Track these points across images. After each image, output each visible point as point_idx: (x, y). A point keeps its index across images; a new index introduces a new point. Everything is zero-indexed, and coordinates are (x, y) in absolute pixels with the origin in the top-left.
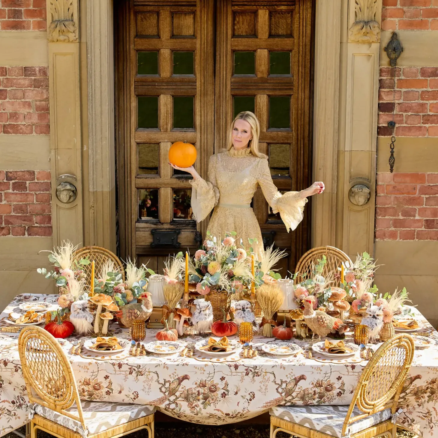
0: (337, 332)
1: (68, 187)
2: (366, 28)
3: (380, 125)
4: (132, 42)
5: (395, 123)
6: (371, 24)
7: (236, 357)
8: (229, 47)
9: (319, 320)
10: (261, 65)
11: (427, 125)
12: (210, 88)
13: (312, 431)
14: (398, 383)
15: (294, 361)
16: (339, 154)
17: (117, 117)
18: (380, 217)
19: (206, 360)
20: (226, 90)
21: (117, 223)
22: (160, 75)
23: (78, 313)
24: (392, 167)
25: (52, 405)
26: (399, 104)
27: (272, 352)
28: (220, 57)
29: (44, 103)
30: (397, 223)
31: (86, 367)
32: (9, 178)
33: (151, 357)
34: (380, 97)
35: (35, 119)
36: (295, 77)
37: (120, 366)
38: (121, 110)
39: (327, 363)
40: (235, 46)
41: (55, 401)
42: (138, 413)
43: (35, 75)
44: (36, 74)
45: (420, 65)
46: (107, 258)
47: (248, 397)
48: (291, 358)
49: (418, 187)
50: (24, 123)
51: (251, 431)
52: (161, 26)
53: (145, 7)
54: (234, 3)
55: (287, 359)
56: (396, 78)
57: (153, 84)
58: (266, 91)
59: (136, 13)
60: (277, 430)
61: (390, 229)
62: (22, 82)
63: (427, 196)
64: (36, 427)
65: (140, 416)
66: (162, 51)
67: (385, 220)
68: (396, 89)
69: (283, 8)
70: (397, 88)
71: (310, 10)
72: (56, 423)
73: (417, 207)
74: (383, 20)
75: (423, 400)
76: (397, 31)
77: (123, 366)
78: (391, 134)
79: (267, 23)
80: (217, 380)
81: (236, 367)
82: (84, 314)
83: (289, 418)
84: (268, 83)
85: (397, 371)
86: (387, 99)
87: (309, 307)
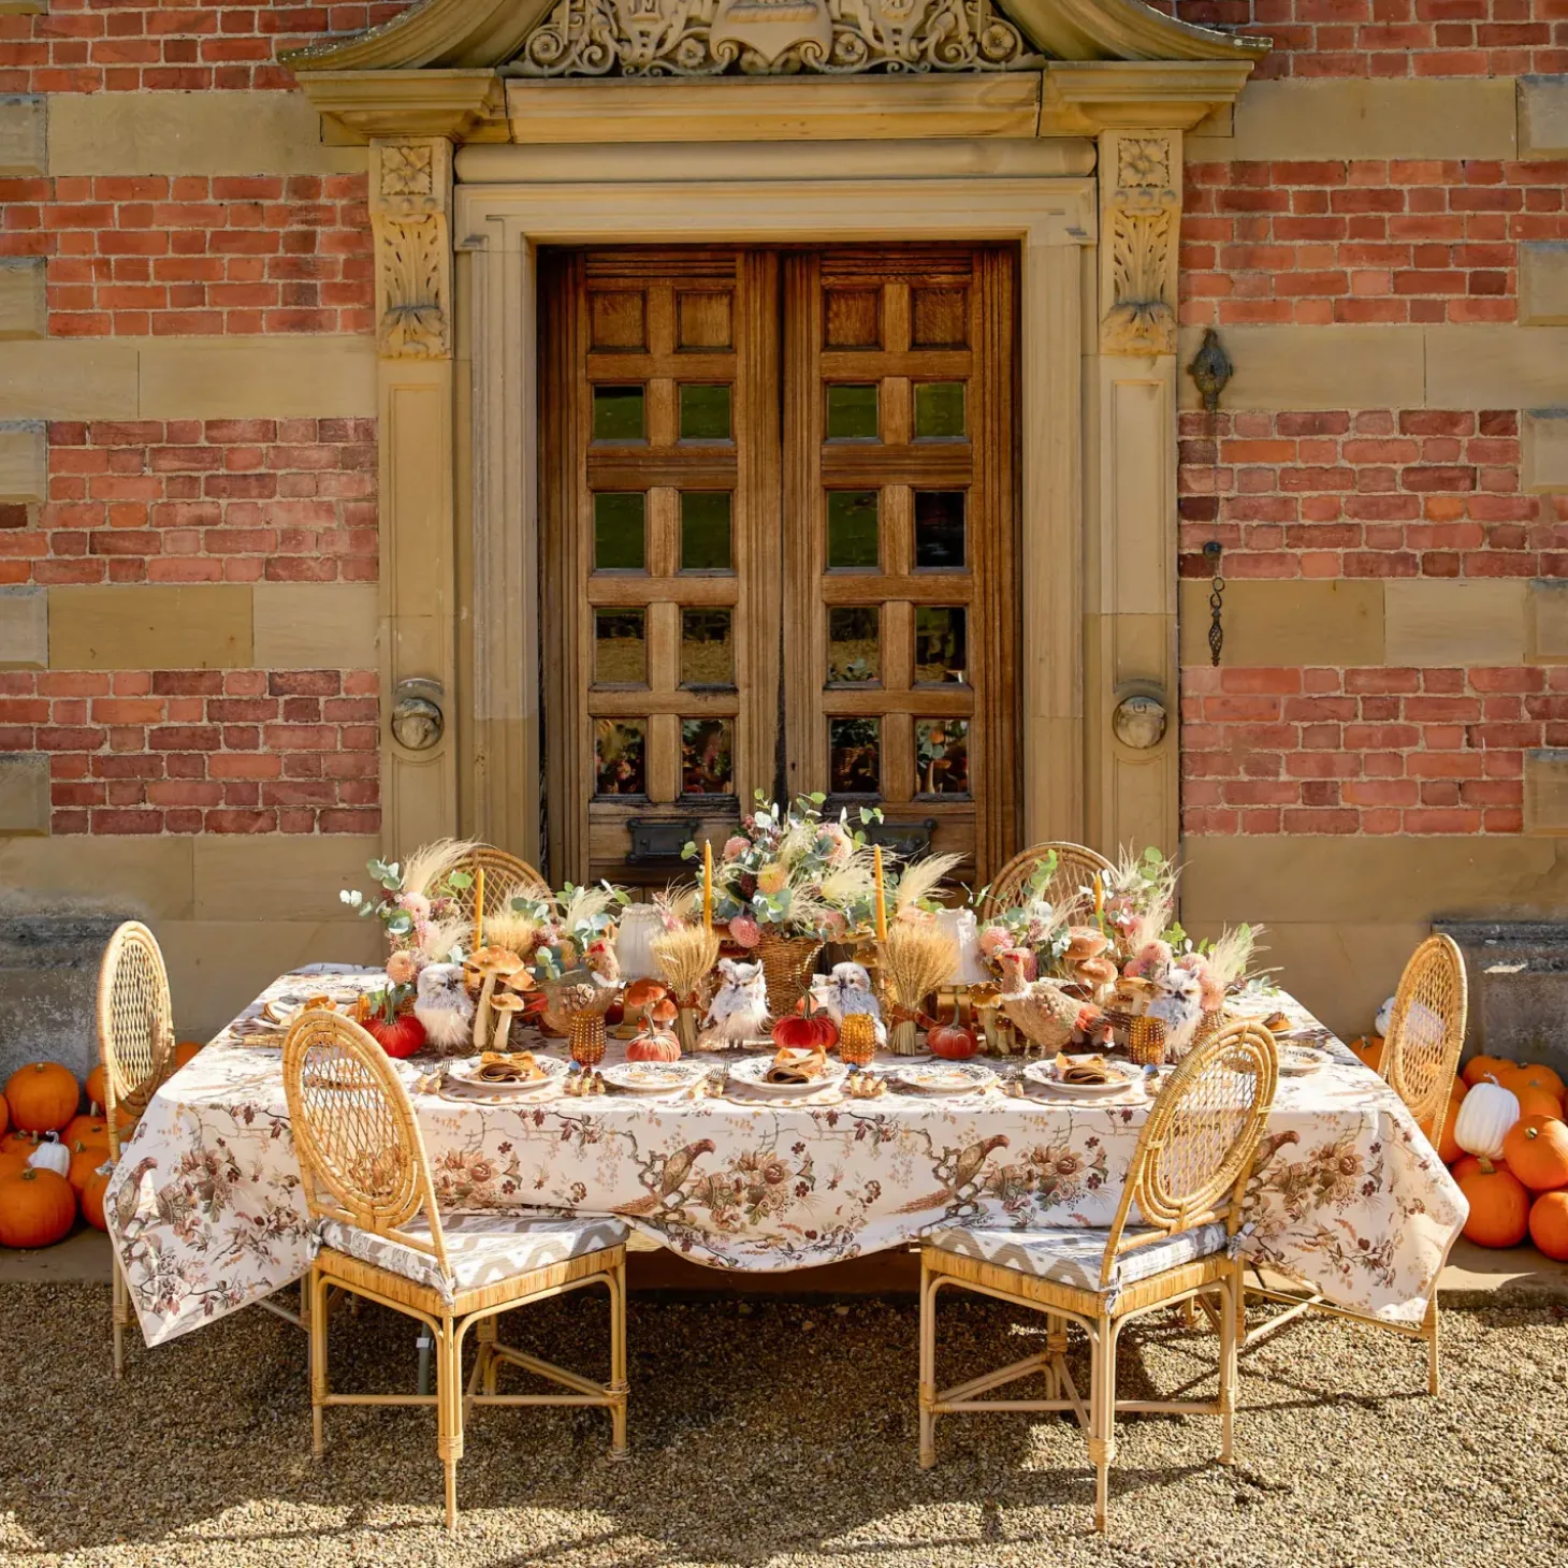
0: (1087, 1037)
1: (422, 708)
2: (1142, 318)
3: (1186, 552)
4: (581, 361)
5: (1220, 547)
6: (1155, 310)
7: (832, 1096)
8: (815, 373)
9: (1039, 1005)
10: (892, 415)
11: (1298, 551)
12: (771, 472)
13: (1026, 1279)
14: (1240, 1153)
15: (980, 1104)
16: (1086, 624)
17: (544, 542)
18: (1192, 778)
19: (757, 1102)
20: (809, 476)
21: (544, 804)
22: (648, 440)
23: (438, 995)
24: (1216, 652)
25: (366, 1218)
26: (1228, 499)
27: (921, 1084)
28: (794, 398)
29: (365, 504)
30: (1235, 793)
31: (453, 1122)
32: (275, 690)
33: (617, 1099)
34: (1181, 484)
35: (343, 546)
36: (977, 445)
37: (539, 1118)
38: (553, 528)
39: (1061, 1106)
40: (833, 370)
41: (373, 1207)
42: (583, 1241)
43: (341, 438)
44: (347, 436)
45: (1274, 406)
46: (515, 878)
47: (865, 1194)
48: (971, 1096)
49: (1284, 700)
50: (315, 554)
51: (879, 1310)
52: (652, 326)
53: (613, 280)
54: (826, 270)
55: (961, 1099)
56: (1219, 439)
57: (631, 461)
58: (906, 477)
59: (591, 295)
60: (938, 1281)
61: (1219, 807)
62: (314, 455)
63: (1306, 724)
64: (327, 1279)
65: (589, 1249)
66: (654, 383)
67: (1206, 785)
68: (1220, 464)
69: (943, 279)
70: (1223, 460)
71: (1007, 285)
72: (376, 1266)
73: (1281, 752)
74: (1182, 301)
75: (1303, 1203)
76: (1217, 325)
77: (547, 1119)
78: (1210, 574)
79: (906, 315)
80: (783, 1153)
81: (832, 1118)
82: (453, 997)
83: (968, 1248)
84: (911, 457)
85: (1237, 1122)
86: (1199, 488)
87: (1014, 973)
